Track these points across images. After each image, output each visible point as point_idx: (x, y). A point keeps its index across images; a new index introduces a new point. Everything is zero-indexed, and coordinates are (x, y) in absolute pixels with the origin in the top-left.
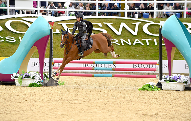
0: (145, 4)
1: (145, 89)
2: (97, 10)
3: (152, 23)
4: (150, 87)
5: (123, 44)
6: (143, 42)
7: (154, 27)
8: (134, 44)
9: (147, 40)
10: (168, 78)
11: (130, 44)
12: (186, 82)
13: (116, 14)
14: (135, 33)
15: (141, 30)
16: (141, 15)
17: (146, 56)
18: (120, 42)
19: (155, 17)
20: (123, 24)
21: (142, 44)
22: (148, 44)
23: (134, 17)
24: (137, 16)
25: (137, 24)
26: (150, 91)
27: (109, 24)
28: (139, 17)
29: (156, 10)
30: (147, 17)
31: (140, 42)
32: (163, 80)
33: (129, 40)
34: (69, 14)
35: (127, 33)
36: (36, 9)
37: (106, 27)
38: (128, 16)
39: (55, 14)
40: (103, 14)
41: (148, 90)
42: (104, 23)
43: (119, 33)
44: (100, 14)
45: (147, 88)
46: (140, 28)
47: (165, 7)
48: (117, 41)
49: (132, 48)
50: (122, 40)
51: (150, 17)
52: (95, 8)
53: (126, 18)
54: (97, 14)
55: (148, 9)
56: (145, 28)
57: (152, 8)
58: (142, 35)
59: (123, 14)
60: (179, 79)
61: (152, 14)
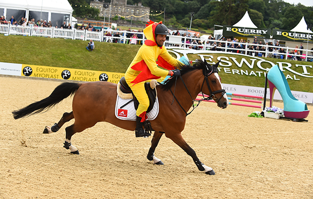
0: (260, 47)
1: (252, 116)
2: (226, 48)
3: (264, 60)
4: (256, 115)
5: (242, 74)
6: (256, 73)
7: (265, 64)
8: (250, 75)
9: (259, 72)
10: (269, 110)
11: (247, 74)
12: (281, 114)
13: (239, 52)
14: (251, 67)
15: (255, 65)
16: (257, 54)
17: (258, 84)
18: (240, 72)
19: (266, 56)
20: (243, 60)
21: (256, 75)
22: (260, 76)
23: (251, 55)
24: (254, 54)
25: (253, 60)
26: (256, 118)
27: (234, 59)
28: (255, 56)
29: (267, 52)
30: (260, 56)
31: (254, 74)
32: (265, 110)
33: (247, 71)
34: (206, 49)
35: (246, 66)
36: (183, 44)
37: (231, 61)
38: (247, 54)
39: (196, 48)
40: (230, 51)
41: (254, 117)
42: (230, 57)
43: (240, 66)
44: (228, 51)
45: (254, 115)
46: (255, 63)
47: (274, 50)
48: (238, 71)
49: (249, 77)
50: (242, 71)
51: (263, 56)
52: (225, 47)
53: (246, 55)
54: (226, 50)
55: (262, 50)
56: (259, 64)
57: (265, 50)
58: (256, 68)
59: (244, 52)
60: (276, 110)
61: (264, 54)
